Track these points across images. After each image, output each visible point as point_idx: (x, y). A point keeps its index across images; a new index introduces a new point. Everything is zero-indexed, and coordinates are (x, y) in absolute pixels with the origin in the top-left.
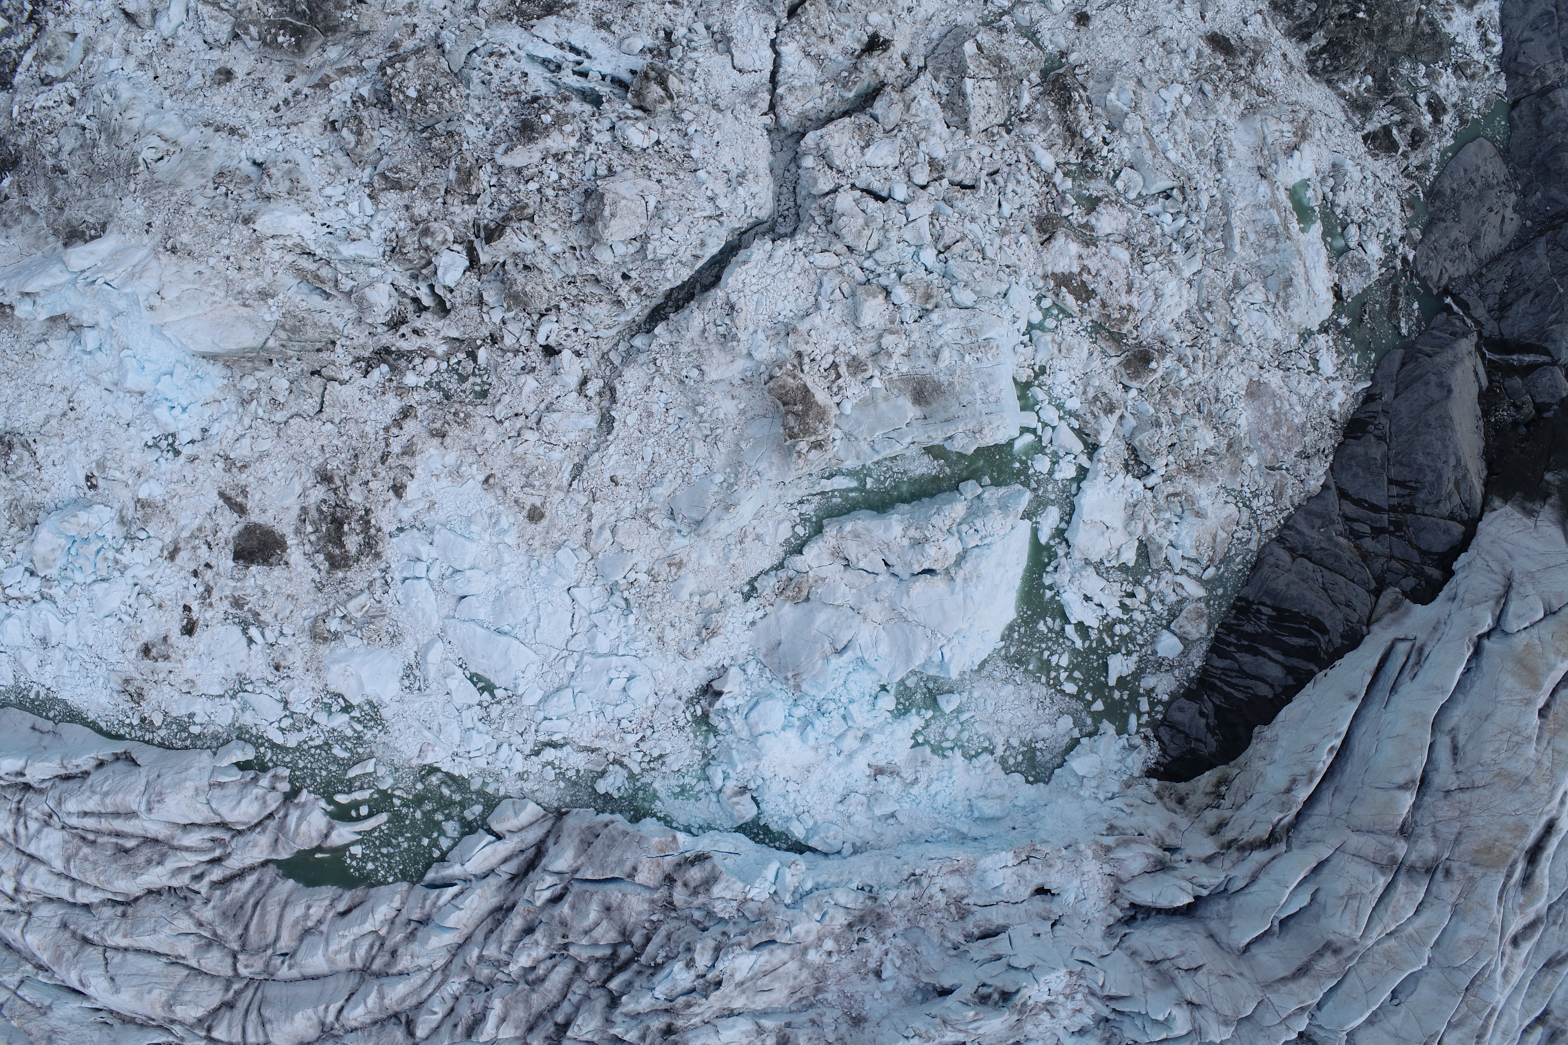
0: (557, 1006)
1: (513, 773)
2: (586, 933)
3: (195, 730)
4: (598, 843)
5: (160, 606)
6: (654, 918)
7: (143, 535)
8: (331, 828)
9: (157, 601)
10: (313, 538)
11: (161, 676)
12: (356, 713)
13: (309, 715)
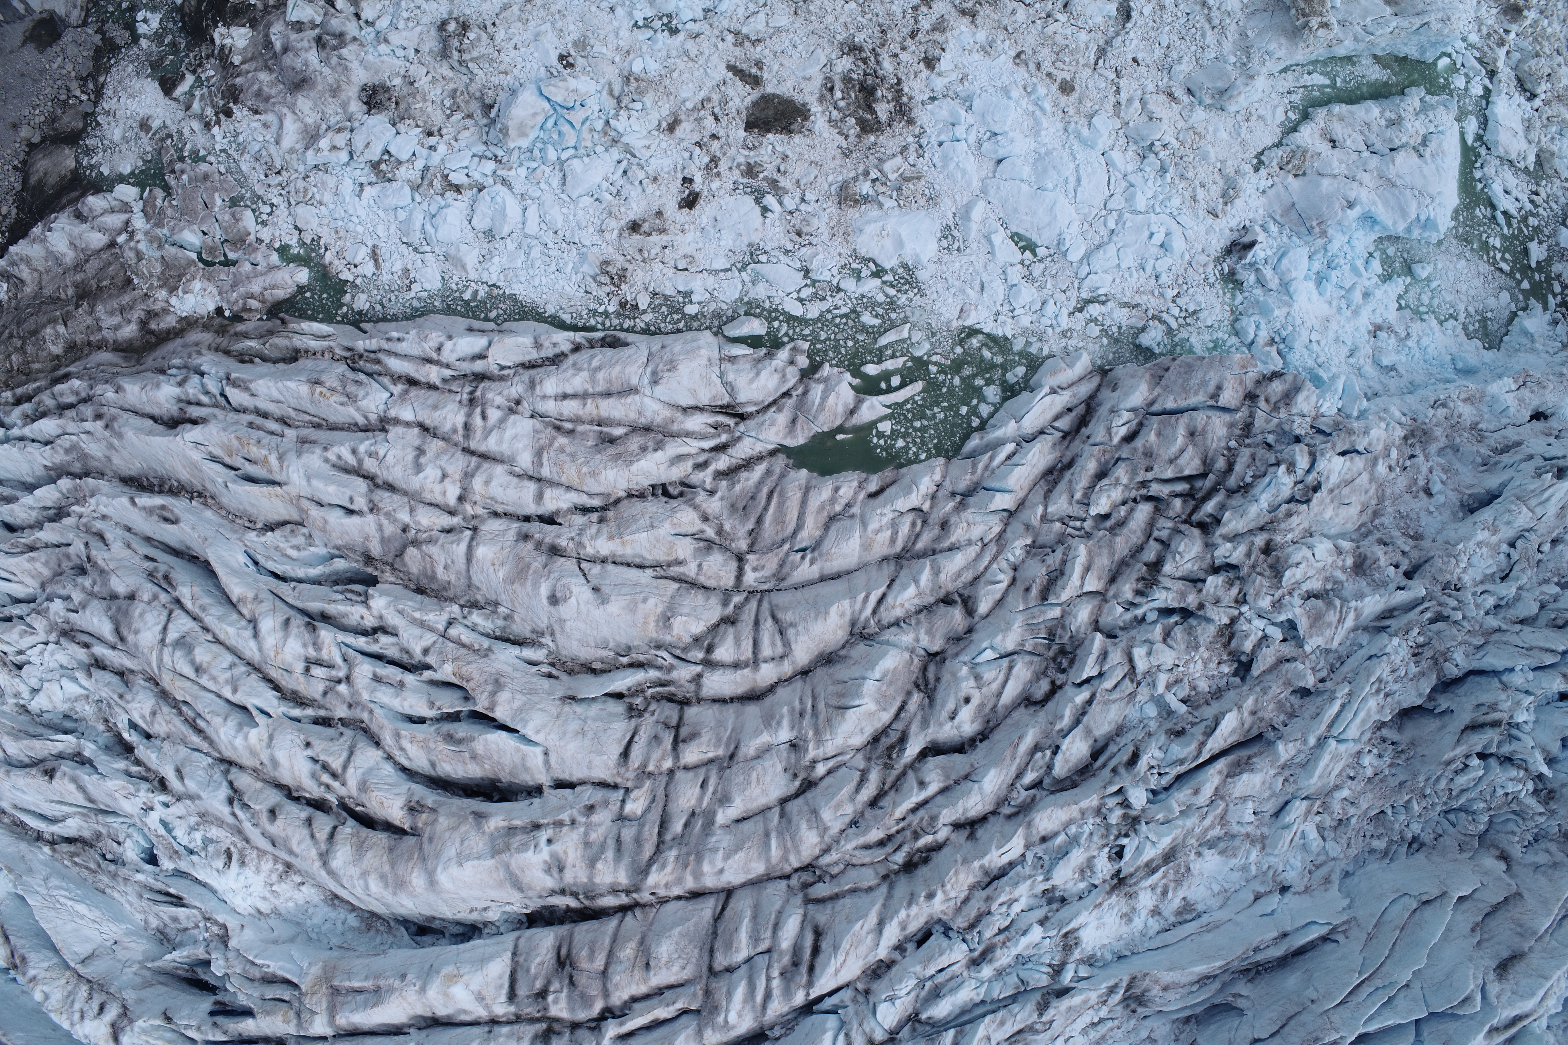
0: (1140, 549)
1: (1058, 330)
2: (1171, 461)
3: (691, 309)
4: (1171, 375)
5: (655, 179)
6: (1233, 444)
7: (638, 106)
8: (859, 403)
9: (652, 173)
10: (842, 104)
11: (653, 252)
12: (889, 278)
13: (835, 283)
